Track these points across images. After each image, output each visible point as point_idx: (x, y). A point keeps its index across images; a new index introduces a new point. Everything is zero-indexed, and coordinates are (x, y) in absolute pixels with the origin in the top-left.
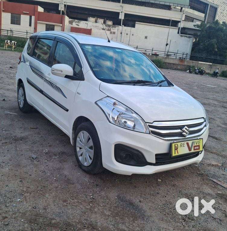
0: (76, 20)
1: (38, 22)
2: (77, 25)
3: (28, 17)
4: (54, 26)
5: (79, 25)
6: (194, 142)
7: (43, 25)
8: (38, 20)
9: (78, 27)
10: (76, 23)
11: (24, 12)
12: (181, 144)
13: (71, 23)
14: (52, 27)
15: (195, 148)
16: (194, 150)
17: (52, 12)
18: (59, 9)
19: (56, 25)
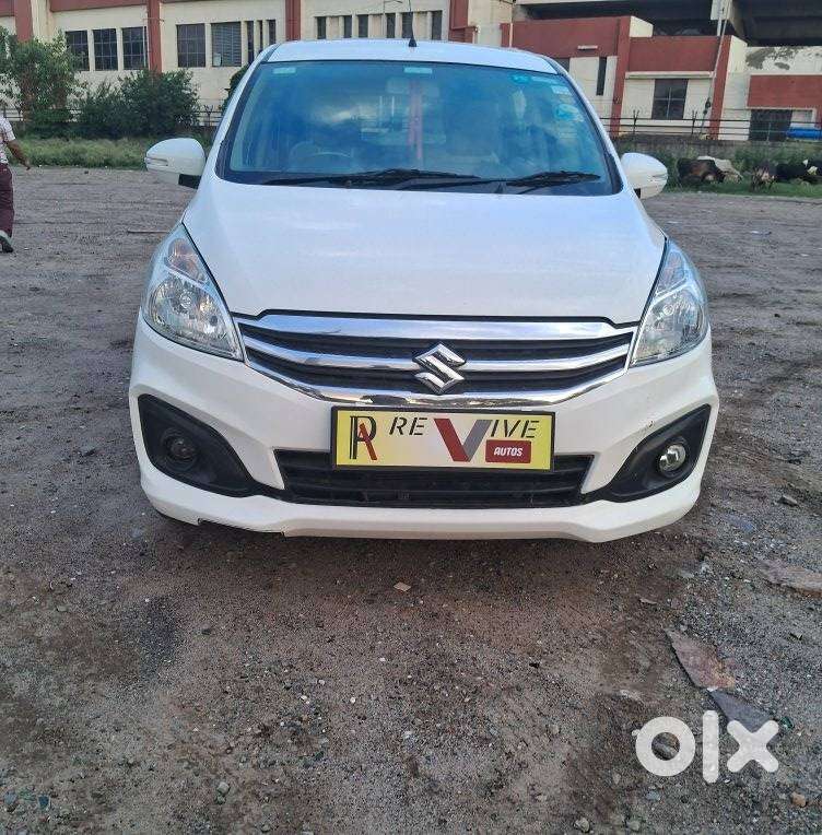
0: (777, 49)
1: (628, 74)
2: (782, 66)
3: (594, 62)
4: (685, 81)
5: (787, 67)
6: (490, 421)
7: (646, 82)
8: (629, 70)
9: (783, 72)
10: (778, 60)
11: (579, 47)
12: (400, 423)
13: (754, 61)
14: (679, 86)
15: (499, 451)
16: (490, 457)
17: (686, 32)
18: (713, 17)
19: (695, 79)
